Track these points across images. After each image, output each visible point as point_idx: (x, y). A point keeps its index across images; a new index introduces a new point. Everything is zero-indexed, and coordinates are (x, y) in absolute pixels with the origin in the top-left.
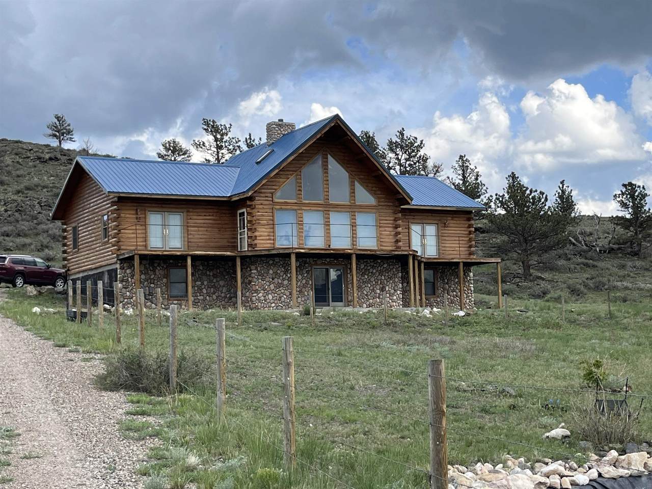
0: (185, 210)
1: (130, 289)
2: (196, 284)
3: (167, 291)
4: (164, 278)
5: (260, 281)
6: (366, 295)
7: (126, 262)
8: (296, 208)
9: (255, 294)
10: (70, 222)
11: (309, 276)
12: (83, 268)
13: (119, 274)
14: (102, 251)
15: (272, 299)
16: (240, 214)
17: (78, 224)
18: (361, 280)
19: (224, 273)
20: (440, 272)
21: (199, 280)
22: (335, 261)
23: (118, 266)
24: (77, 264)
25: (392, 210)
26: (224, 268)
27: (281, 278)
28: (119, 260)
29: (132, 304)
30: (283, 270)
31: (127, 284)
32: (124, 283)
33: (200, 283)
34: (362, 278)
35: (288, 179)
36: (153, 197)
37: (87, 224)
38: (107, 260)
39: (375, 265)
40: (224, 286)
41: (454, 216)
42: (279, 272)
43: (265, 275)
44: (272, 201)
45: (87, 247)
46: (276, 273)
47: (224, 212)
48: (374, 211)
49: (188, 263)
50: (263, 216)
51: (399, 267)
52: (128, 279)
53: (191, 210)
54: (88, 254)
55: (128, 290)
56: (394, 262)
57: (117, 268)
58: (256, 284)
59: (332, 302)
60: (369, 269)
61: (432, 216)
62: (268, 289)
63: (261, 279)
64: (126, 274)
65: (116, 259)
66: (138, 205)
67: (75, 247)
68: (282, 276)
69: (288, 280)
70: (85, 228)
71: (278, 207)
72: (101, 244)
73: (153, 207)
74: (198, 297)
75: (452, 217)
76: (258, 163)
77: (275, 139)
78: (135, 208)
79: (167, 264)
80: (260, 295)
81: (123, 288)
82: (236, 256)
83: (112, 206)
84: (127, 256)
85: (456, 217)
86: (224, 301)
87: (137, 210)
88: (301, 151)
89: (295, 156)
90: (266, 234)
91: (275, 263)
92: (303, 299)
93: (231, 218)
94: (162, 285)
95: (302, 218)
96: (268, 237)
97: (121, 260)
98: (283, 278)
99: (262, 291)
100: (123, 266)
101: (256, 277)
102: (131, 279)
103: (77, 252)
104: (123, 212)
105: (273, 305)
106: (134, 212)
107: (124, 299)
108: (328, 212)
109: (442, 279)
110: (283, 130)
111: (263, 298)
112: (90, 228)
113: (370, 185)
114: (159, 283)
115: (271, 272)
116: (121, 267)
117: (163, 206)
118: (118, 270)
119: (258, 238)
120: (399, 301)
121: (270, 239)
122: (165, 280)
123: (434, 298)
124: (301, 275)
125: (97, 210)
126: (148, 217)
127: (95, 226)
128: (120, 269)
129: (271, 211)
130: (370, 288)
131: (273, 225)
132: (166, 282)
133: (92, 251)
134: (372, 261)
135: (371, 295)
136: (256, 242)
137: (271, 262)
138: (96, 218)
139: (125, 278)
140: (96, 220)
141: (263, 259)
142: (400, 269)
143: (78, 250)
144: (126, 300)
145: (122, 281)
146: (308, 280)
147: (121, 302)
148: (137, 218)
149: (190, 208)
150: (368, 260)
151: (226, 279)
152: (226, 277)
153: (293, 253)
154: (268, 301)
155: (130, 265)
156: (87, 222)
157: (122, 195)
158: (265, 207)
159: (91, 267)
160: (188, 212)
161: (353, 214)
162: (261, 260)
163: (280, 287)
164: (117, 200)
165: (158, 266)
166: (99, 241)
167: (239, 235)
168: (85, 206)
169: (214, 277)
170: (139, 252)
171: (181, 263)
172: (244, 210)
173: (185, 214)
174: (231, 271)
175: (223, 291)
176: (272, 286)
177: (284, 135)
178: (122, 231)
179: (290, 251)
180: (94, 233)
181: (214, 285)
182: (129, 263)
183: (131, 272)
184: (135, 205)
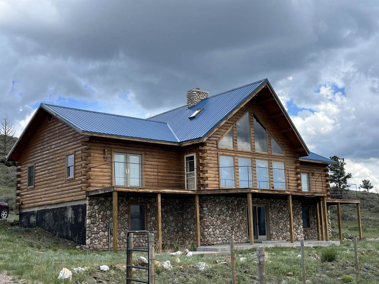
0: (143, 153)
1: (97, 224)
2: (151, 220)
3: (128, 226)
4: (126, 214)
5: (210, 217)
6: (281, 229)
7: (94, 199)
8: (233, 154)
9: (207, 230)
10: (25, 163)
11: (244, 214)
12: (39, 203)
13: (88, 210)
14: (66, 188)
15: (219, 234)
16: (187, 158)
17: (35, 164)
18: (278, 217)
19: (174, 210)
20: (312, 210)
21: (154, 216)
22: (261, 201)
23: (87, 202)
24: (33, 199)
25: (294, 160)
26: (173, 205)
27: (225, 215)
28: (88, 196)
29: (99, 239)
30: (226, 208)
31: (95, 220)
32: (92, 219)
33: (154, 218)
34: (279, 215)
35: (228, 130)
36: (120, 138)
37: (46, 164)
38: (72, 196)
39: (286, 204)
40: (173, 221)
41: (318, 168)
42: (223, 209)
43: (214, 212)
44: (217, 148)
45: (46, 184)
46: (221, 210)
47: (172, 156)
48: (283, 160)
49: (159, 201)
50: (211, 160)
51: (300, 206)
52: (95, 215)
53: (148, 153)
54: (46, 191)
55: (95, 225)
56: (298, 202)
57: (85, 205)
58: (207, 220)
59: (259, 235)
60: (282, 208)
61: (305, 167)
62: (216, 225)
63: (211, 216)
64: (94, 210)
65: (85, 196)
66: (105, 145)
67: (30, 184)
68: (226, 213)
69: (229, 216)
70: (44, 168)
71: (221, 153)
72: (64, 182)
73: (118, 148)
74: (153, 231)
75: (316, 169)
76: (192, 118)
77: (196, 103)
78: (103, 148)
79: (129, 201)
80: (211, 230)
81: (92, 223)
82: (195, 195)
83: (83, 145)
84: (100, 192)
85: (319, 169)
86: (173, 234)
87: (104, 150)
88: (242, 106)
89: (238, 110)
90: (213, 175)
91: (220, 201)
92: (241, 233)
93: (177, 161)
94: (125, 220)
95: (238, 163)
96: (214, 179)
97: (90, 197)
98: (226, 215)
99: (212, 227)
100: (91, 202)
101: (207, 214)
102: (98, 214)
103: (33, 189)
104: (92, 151)
105: (220, 239)
106: (101, 152)
107: (92, 234)
108: (254, 159)
109: (313, 215)
110: (201, 96)
111: (212, 233)
112: (50, 167)
113: (280, 140)
114: (122, 218)
115: (218, 209)
116: (90, 203)
117: (126, 148)
118: (87, 207)
119: (209, 179)
120: (302, 234)
121: (215, 181)
122: (126, 216)
123: (309, 230)
124: (239, 212)
125: (60, 151)
126: (113, 157)
127: (57, 165)
128: (89, 205)
129: (216, 156)
130: (283, 223)
131: (218, 168)
132: (127, 218)
133: (52, 188)
134: (284, 201)
135: (285, 229)
136: (206, 182)
137: (217, 201)
138: (58, 158)
139: (93, 214)
140: (58, 160)
141: (212, 197)
142: (301, 207)
143: (35, 187)
144: (93, 235)
145: (90, 217)
146: (244, 216)
147: (89, 237)
148: (104, 158)
149: (148, 151)
150: (282, 200)
151: (175, 214)
152: (175, 213)
153: (250, 192)
154: (216, 235)
155: (97, 202)
156: (46, 162)
157: (94, 135)
158: (212, 152)
159: (51, 202)
160: (145, 154)
161: (270, 162)
162: (210, 198)
163: (224, 223)
164: (88, 140)
165: (121, 202)
166: (61, 179)
167: (186, 176)
168: (44, 148)
169: (165, 213)
170: (118, 189)
171: (140, 200)
172: (194, 155)
173: (143, 156)
174: (178, 207)
175: (172, 226)
176: (219, 222)
177: (202, 100)
178: (92, 169)
179: (248, 191)
180: (55, 172)
181: (166, 220)
182: (97, 199)
183: (98, 208)
184: (103, 145)
